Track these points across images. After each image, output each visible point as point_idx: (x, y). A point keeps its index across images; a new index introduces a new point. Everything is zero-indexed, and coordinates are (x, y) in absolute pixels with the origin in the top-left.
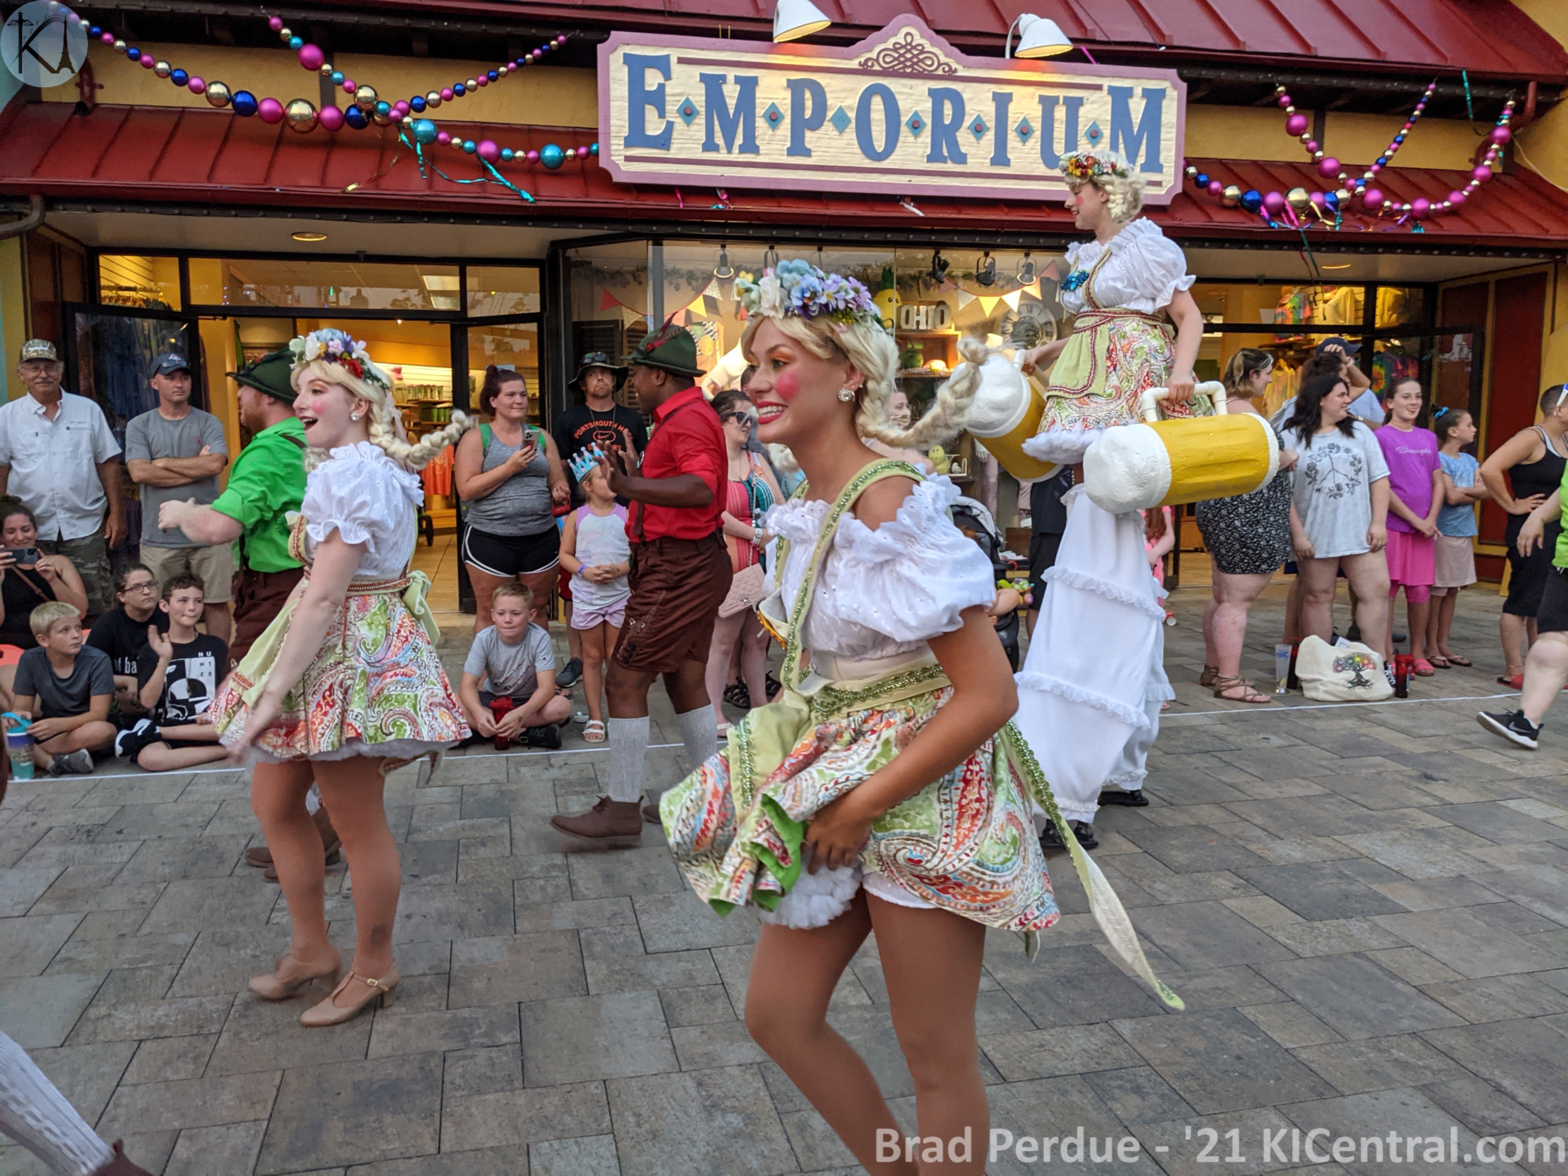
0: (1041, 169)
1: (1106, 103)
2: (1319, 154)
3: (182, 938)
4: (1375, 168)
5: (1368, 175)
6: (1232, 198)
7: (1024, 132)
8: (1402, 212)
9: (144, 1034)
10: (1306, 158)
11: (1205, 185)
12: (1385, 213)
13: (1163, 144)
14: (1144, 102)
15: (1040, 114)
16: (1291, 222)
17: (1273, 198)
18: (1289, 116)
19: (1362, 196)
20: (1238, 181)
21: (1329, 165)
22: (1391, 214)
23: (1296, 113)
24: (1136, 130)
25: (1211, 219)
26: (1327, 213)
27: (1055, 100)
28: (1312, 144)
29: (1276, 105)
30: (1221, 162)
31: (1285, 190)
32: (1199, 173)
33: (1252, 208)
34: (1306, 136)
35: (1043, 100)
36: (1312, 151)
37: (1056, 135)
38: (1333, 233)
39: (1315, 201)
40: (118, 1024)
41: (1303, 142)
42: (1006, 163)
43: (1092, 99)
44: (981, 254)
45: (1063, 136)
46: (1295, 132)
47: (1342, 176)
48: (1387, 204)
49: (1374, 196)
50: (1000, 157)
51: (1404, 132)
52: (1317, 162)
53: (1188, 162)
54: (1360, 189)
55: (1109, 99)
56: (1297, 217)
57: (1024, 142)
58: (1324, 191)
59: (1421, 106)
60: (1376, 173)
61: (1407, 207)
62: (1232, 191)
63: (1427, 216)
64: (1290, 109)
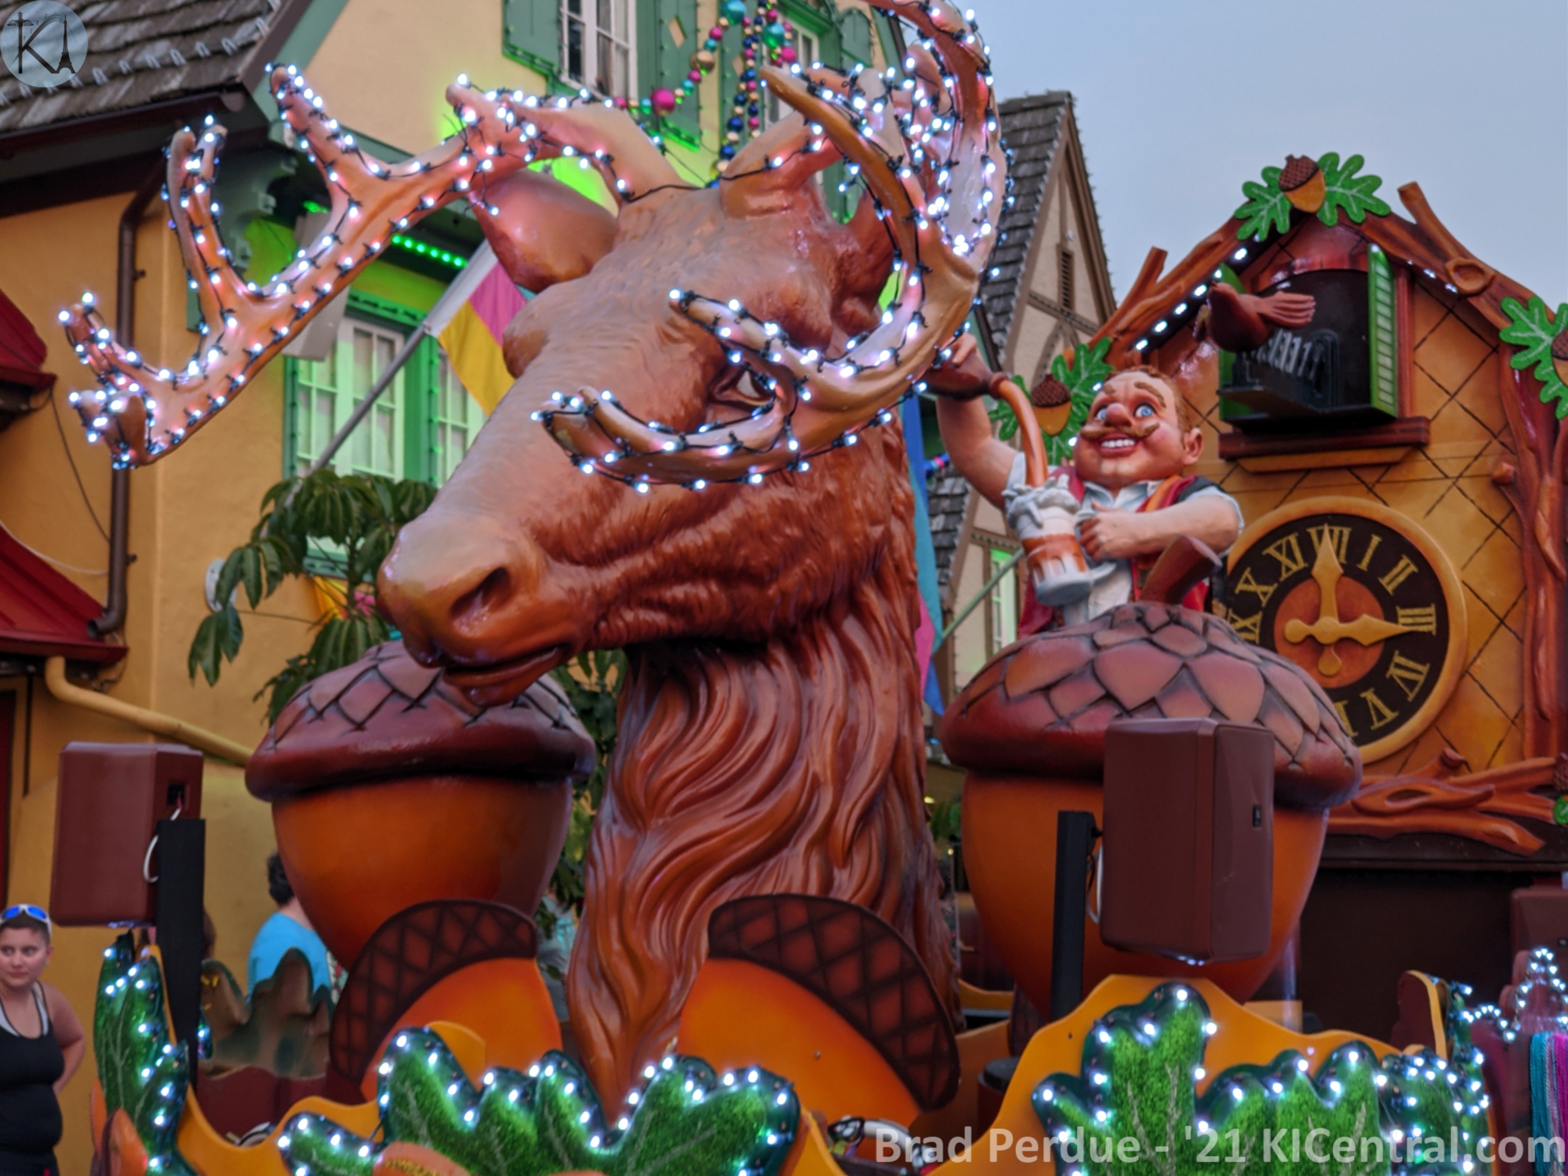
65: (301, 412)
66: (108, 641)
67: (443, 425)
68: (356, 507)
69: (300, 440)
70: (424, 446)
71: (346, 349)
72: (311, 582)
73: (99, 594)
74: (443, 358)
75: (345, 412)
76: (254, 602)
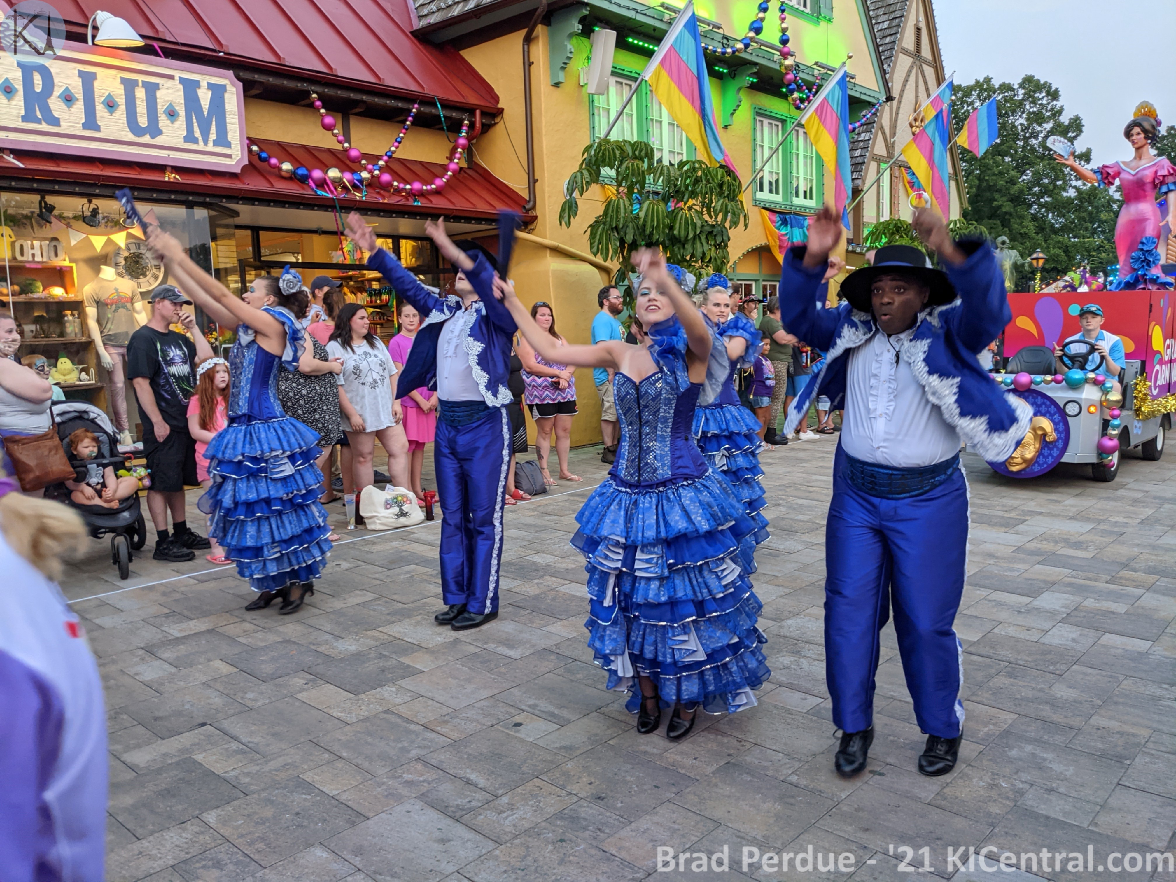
0: (129, 137)
1: (178, 91)
2: (346, 145)
4: (385, 158)
5: (381, 163)
6: (287, 171)
7: (111, 105)
8: (404, 190)
10: (339, 147)
11: (266, 160)
12: (395, 190)
13: (229, 126)
14: (210, 93)
15: (123, 92)
16: (332, 192)
17: (317, 174)
18: (322, 116)
19: (378, 177)
20: (292, 159)
21: (354, 153)
22: (398, 191)
23: (327, 115)
24: (206, 113)
25: (272, 186)
26: (355, 187)
27: (135, 83)
28: (341, 138)
29: (311, 105)
30: (278, 144)
31: (325, 168)
32: (261, 150)
33: (303, 180)
34: (336, 131)
35: (123, 81)
36: (340, 142)
37: (138, 110)
38: (361, 202)
39: (347, 177)
41: (335, 135)
42: (98, 128)
43: (166, 85)
44: (85, 201)
45: (145, 111)
46: (328, 128)
47: (363, 162)
48: (395, 183)
49: (386, 177)
50: (91, 123)
51: (401, 135)
52: (346, 150)
53: (252, 141)
54: (377, 172)
55: (181, 87)
56: (336, 189)
57: (111, 113)
58: (353, 172)
59: (410, 119)
60: (386, 162)
61: (408, 187)
62: (286, 166)
63: (422, 194)
64: (323, 111)
65: (596, 117)
66: (530, 214)
67: (652, 120)
68: (618, 153)
69: (596, 128)
70: (645, 130)
71: (613, 90)
72: (603, 187)
73: (525, 195)
74: (651, 91)
75: (613, 115)
76: (581, 195)
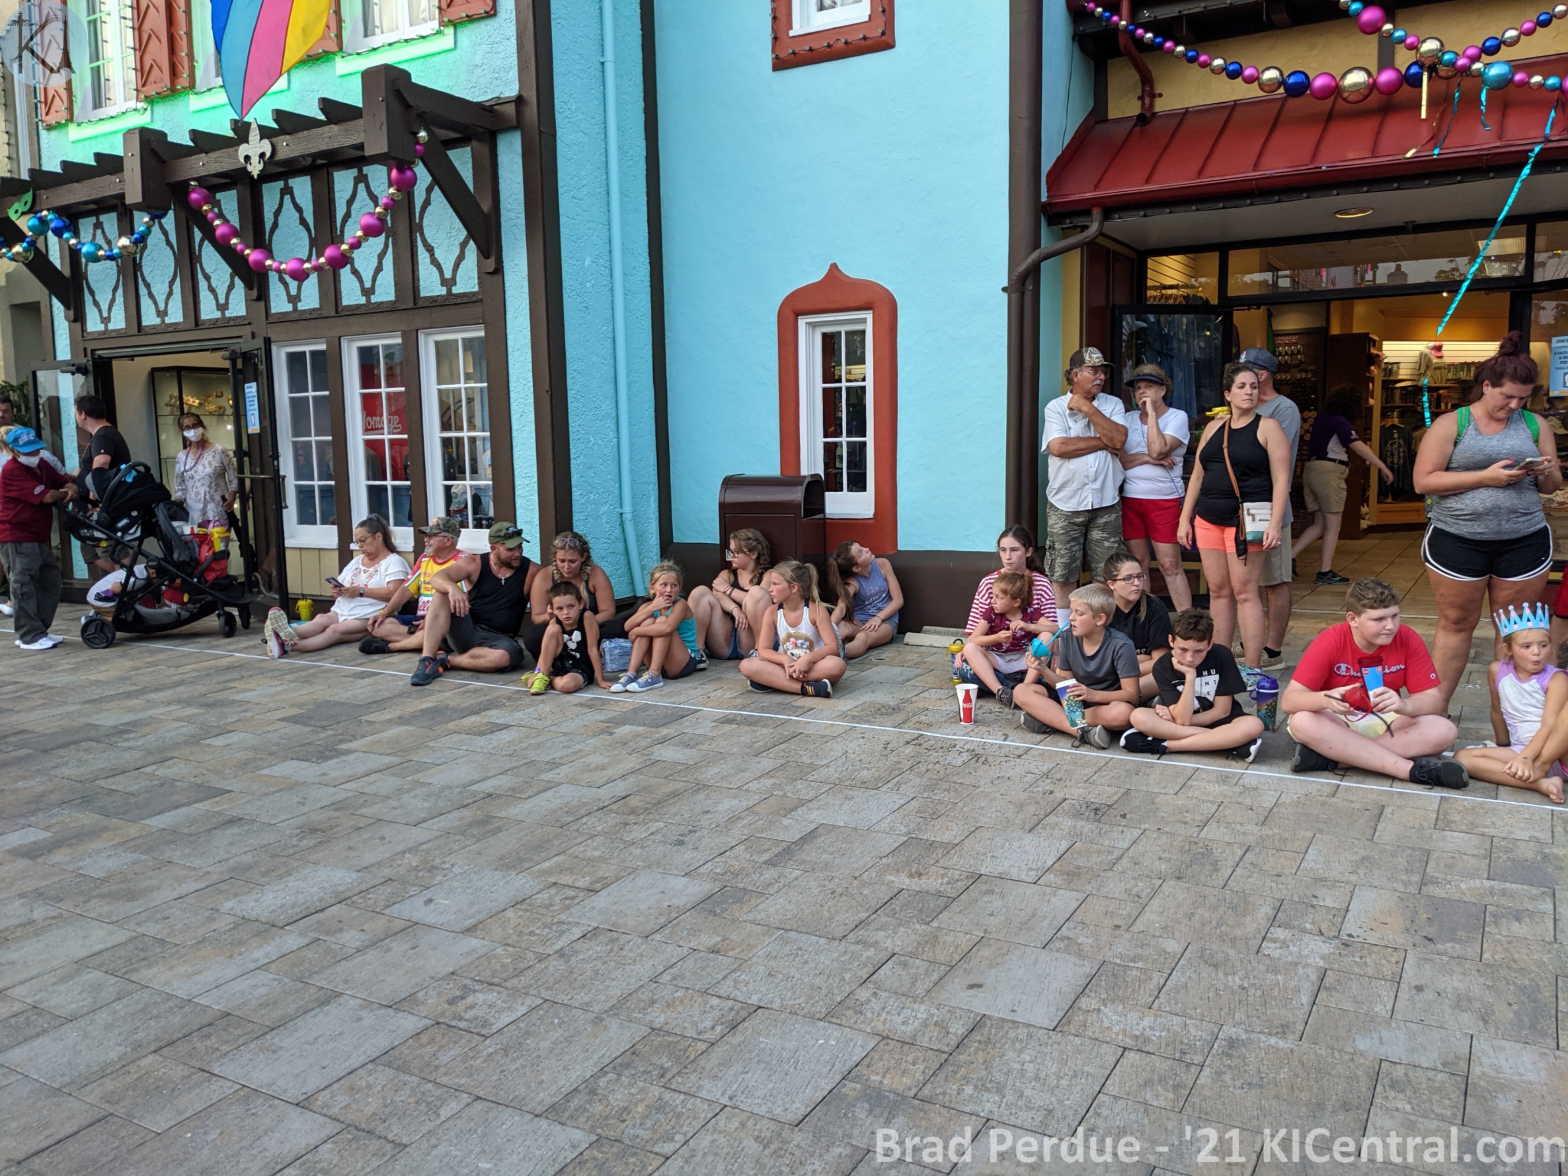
3: (1173, 946)
9: (1129, 1042)
40: (1106, 1024)
